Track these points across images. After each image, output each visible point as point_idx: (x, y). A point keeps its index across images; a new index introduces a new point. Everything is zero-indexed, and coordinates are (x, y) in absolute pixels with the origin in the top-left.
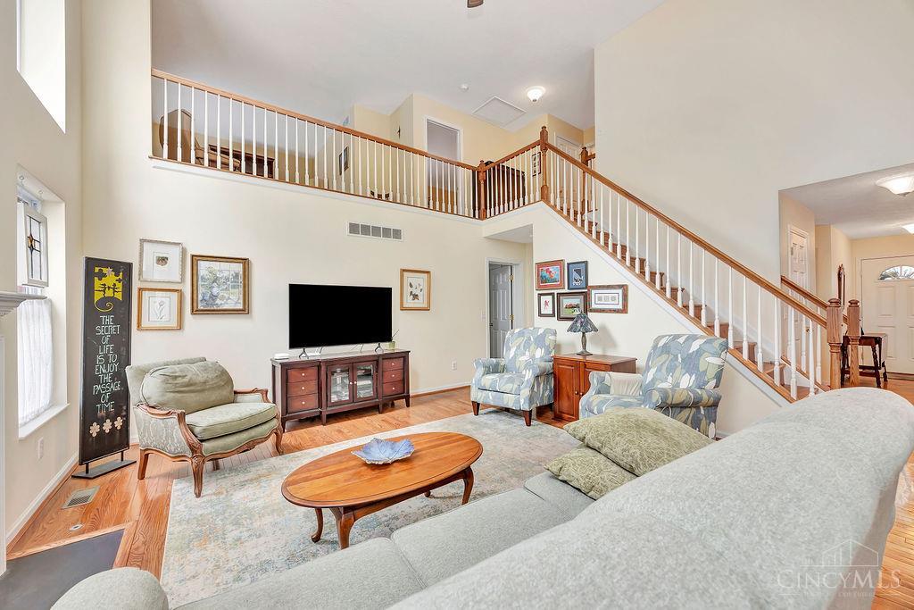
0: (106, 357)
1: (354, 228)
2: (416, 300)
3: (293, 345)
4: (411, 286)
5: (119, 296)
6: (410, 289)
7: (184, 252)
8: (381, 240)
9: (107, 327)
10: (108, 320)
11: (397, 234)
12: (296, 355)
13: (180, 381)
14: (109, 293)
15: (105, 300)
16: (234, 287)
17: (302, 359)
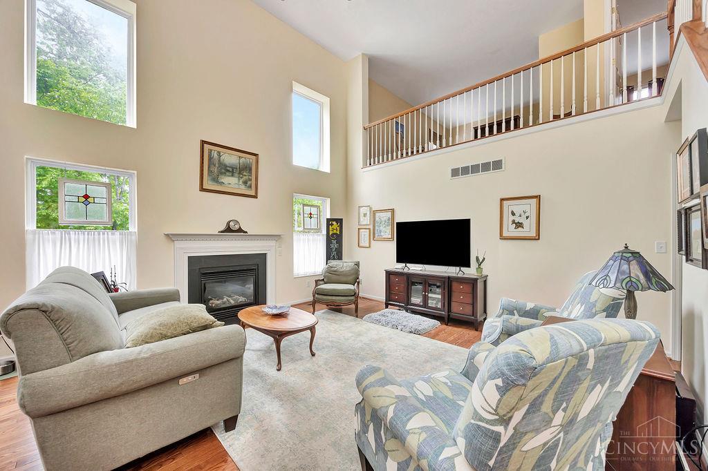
0: (334, 256)
1: (455, 172)
2: (520, 229)
3: (399, 260)
4: (513, 214)
5: (338, 232)
6: (512, 218)
7: (371, 208)
8: (482, 176)
9: (334, 245)
10: (334, 242)
11: (497, 165)
12: (400, 267)
13: (333, 269)
14: (335, 231)
15: (333, 234)
16: (388, 226)
17: (405, 271)
